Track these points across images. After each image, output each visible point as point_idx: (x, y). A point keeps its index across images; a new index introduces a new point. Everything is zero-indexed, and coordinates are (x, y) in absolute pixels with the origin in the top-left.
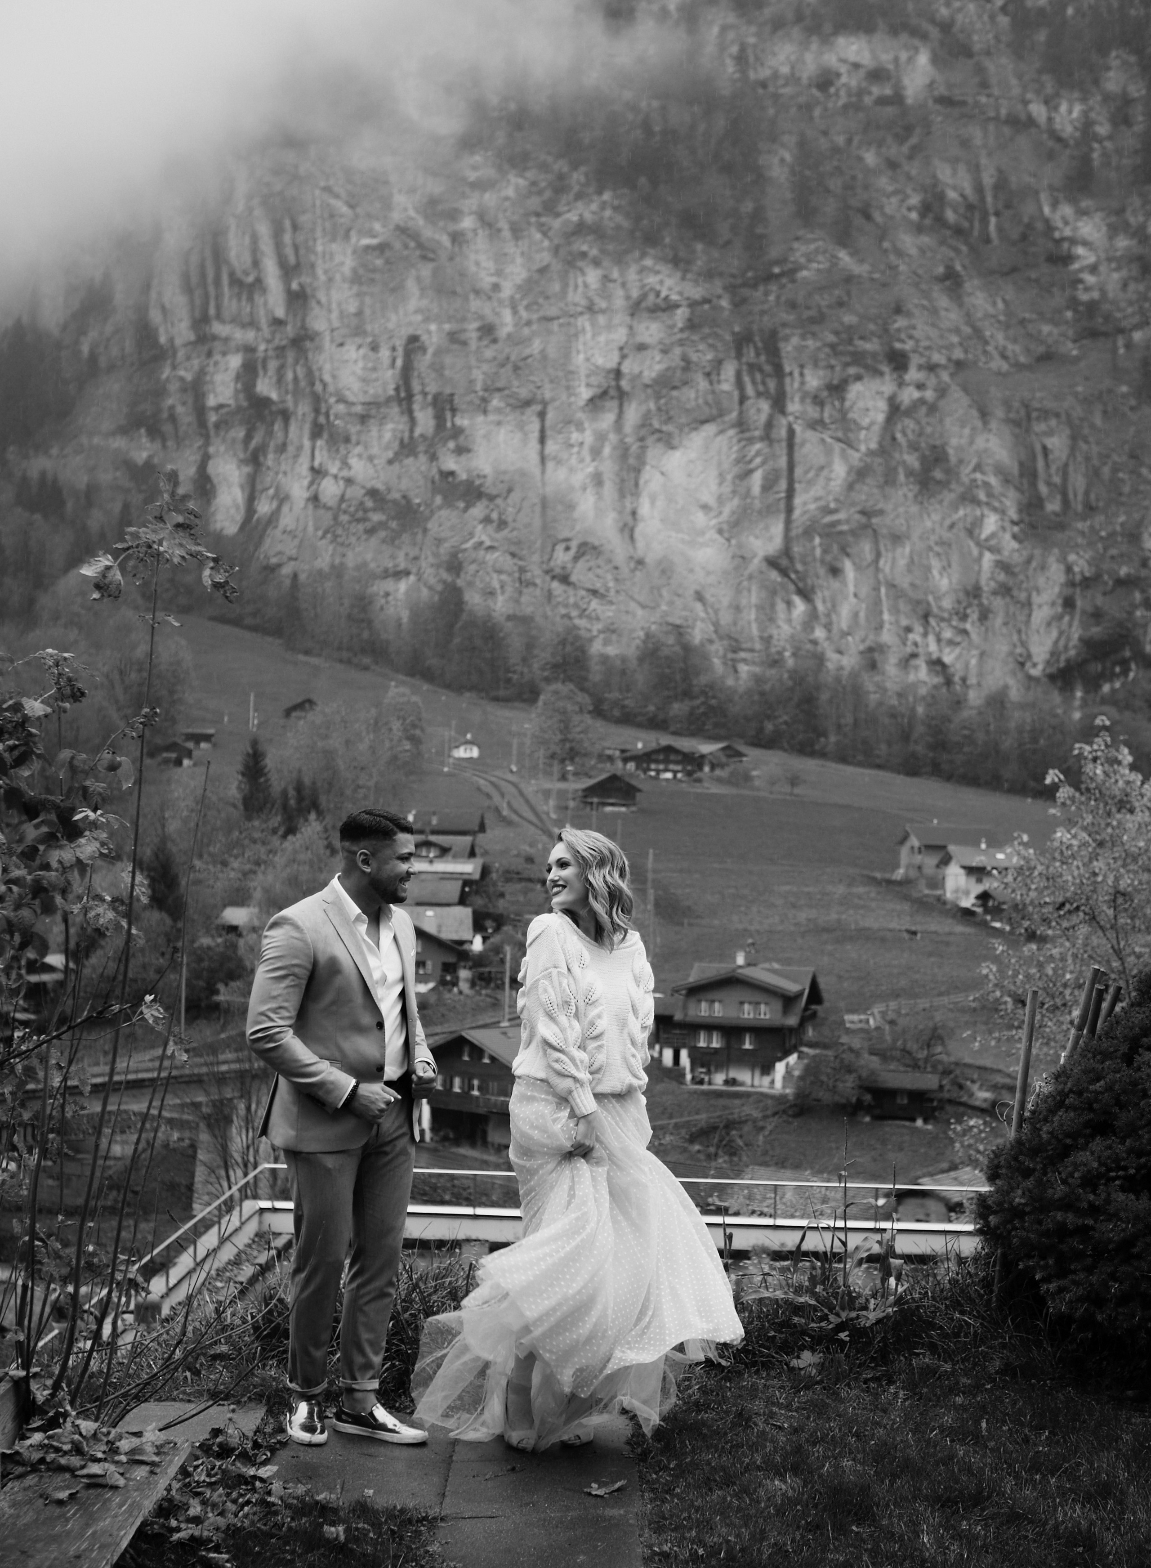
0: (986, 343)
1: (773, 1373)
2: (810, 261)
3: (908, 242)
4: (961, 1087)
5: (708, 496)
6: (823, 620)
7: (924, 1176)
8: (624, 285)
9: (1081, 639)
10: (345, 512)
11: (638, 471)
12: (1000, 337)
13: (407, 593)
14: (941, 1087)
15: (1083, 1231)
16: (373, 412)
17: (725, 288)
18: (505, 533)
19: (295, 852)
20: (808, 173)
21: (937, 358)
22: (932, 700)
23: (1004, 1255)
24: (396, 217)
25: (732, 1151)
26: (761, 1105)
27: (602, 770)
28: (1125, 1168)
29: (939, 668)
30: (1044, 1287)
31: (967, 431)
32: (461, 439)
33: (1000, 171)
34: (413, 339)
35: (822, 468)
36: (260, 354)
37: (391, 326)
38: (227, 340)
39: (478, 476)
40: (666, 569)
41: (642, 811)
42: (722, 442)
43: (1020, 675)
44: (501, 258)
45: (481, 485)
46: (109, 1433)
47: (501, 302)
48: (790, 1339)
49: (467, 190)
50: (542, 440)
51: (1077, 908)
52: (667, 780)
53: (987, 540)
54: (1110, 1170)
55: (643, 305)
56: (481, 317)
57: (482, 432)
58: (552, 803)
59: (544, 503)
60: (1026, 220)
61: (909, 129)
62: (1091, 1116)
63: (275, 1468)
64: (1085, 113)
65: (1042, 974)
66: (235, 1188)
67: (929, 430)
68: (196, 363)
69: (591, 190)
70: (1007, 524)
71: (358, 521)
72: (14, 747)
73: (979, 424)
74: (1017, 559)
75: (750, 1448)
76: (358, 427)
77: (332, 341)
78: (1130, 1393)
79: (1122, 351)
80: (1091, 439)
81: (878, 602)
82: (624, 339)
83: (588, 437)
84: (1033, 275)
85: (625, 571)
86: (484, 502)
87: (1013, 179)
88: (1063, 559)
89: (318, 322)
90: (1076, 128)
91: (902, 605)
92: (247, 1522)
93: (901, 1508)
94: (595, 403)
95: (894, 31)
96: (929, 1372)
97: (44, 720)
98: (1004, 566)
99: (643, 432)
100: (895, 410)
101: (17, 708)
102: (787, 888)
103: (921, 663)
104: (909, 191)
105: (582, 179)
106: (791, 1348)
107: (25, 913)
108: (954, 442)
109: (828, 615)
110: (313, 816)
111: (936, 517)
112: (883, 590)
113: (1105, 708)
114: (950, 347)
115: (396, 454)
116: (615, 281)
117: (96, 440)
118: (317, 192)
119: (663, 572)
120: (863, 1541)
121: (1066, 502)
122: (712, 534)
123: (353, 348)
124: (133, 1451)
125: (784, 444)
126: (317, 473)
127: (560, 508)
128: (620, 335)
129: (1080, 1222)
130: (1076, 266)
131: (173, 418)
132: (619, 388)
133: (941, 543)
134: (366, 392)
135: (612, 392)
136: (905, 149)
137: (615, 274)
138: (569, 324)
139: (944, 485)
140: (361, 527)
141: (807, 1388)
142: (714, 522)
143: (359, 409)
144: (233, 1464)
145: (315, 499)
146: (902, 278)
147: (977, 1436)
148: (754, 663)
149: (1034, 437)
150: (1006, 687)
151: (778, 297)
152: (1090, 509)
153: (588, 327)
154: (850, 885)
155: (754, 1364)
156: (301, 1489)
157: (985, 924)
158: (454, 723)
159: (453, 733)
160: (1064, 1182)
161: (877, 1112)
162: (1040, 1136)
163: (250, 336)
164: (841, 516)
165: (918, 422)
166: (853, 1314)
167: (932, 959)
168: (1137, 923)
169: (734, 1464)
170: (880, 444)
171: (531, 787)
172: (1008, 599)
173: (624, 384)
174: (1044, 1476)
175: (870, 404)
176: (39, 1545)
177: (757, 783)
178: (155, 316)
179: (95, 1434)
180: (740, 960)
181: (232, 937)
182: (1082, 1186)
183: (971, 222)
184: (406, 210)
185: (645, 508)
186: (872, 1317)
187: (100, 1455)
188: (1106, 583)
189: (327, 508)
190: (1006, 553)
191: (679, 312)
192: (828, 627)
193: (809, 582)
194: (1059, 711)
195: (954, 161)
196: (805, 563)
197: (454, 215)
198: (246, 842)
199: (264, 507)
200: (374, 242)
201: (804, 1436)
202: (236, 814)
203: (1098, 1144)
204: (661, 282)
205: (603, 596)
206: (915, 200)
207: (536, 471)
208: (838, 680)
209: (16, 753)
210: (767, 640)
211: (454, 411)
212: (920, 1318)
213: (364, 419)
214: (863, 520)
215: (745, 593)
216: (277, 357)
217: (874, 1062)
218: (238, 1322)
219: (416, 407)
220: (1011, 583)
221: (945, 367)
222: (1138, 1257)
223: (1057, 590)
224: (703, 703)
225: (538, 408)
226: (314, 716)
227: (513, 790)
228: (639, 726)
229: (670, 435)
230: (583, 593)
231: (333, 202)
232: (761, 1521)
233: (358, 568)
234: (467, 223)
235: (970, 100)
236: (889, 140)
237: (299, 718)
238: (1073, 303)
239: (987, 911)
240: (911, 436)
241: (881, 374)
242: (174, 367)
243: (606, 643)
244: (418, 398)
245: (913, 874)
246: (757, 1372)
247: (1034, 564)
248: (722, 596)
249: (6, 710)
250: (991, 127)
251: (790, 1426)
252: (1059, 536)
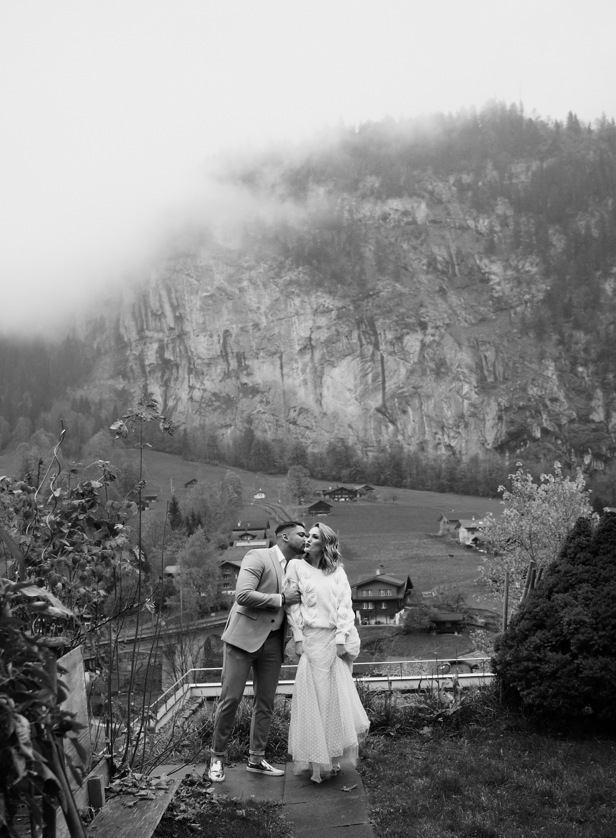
0: (458, 316)
1: (412, 737)
2: (384, 288)
3: (423, 278)
4: (472, 618)
5: (350, 385)
6: (401, 432)
7: (460, 655)
8: (310, 303)
9: (506, 432)
10: (204, 403)
11: (321, 377)
12: (463, 313)
13: (231, 433)
14: (464, 618)
15: (536, 669)
16: (212, 362)
17: (351, 302)
18: (269, 406)
19: (193, 541)
20: (380, 254)
21: (439, 323)
22: (448, 461)
23: (503, 682)
24: (216, 283)
25: (381, 651)
26: (391, 632)
27: (315, 499)
28: (551, 642)
29: (449, 448)
30: (521, 693)
31: (453, 352)
32: (249, 369)
33: (458, 248)
34: (227, 331)
35: (396, 371)
36: (165, 342)
37: (217, 327)
38: (152, 337)
39: (257, 384)
40: (335, 416)
41: (332, 515)
42: (354, 363)
43: (483, 449)
44: (259, 296)
45: (258, 388)
46: (147, 778)
47: (260, 314)
48: (419, 722)
49: (244, 271)
50: (282, 368)
51: (515, 541)
52: (342, 502)
53: (465, 395)
54: (545, 643)
55: (319, 311)
56: (254, 321)
57: (257, 366)
58: (296, 514)
59: (284, 393)
60: (470, 266)
61: (420, 233)
62: (535, 622)
63: (213, 789)
64: (490, 223)
65: (503, 569)
66: (179, 681)
67: (438, 352)
68: (140, 348)
69: (294, 267)
70: (473, 388)
71: (209, 406)
72: (89, 501)
73: (458, 349)
74: (478, 402)
75: (407, 767)
76: (207, 368)
77: (194, 335)
78: (559, 734)
79: (513, 315)
80: (504, 352)
81: (422, 423)
82: (312, 325)
83: (300, 365)
84: (475, 288)
85: (319, 418)
86: (260, 394)
87: (463, 250)
88: (496, 400)
89: (188, 328)
90: (487, 229)
91: (433, 424)
92: (205, 811)
93: (471, 787)
94: (302, 351)
95: (411, 196)
96: (476, 731)
97: (100, 489)
98: (473, 405)
99: (322, 361)
100: (423, 345)
101: (89, 485)
102: (395, 542)
103: (442, 446)
104: (422, 258)
105: (290, 263)
106: (419, 726)
107: (99, 567)
108: (448, 356)
109: (403, 430)
110: (200, 526)
111: (444, 387)
112: (424, 418)
113: (518, 459)
114: (444, 319)
115: (223, 378)
116: (306, 302)
117: (101, 382)
118: (184, 276)
119: (335, 417)
120: (458, 801)
121: (496, 378)
122: (353, 401)
123: (202, 337)
124: (157, 785)
125: (380, 362)
126: (191, 388)
127: (291, 394)
128: (310, 323)
129: (534, 665)
130: (492, 283)
131: (132, 370)
132: (311, 344)
133: (447, 397)
134: (209, 354)
135: (308, 347)
136: (419, 242)
137: (306, 299)
138: (289, 321)
139: (446, 374)
140: (210, 408)
141: (428, 741)
142: (354, 395)
143: (206, 361)
144: (196, 788)
145: (191, 398)
146: (422, 292)
147: (499, 756)
148: (375, 452)
149: (480, 352)
150: (478, 454)
151: (373, 304)
152: (506, 379)
153: (297, 321)
154: (420, 539)
155: (405, 734)
156: (225, 797)
157: (476, 551)
158: (254, 485)
159: (254, 489)
160: (527, 649)
161: (439, 631)
162: (515, 632)
163: (161, 335)
164: (405, 389)
165: (433, 350)
166: (444, 710)
167: (456, 567)
168: (540, 545)
169: (401, 774)
170: (419, 360)
171: (287, 509)
172: (475, 418)
173: (313, 343)
174: (529, 770)
175: (414, 344)
176: (124, 824)
177: (379, 500)
178: (122, 330)
179: (141, 779)
180: (378, 573)
181: (170, 578)
182: (534, 651)
183: (448, 269)
184: (220, 280)
185: (325, 392)
186: (451, 711)
187: (144, 787)
188: (514, 409)
189: (196, 401)
190: (473, 400)
191: (333, 312)
192: (403, 435)
193: (394, 417)
194: (500, 462)
195: (439, 245)
196: (392, 410)
197: (240, 281)
198: (173, 539)
199: (171, 403)
200: (208, 294)
201: (428, 761)
202: (168, 528)
203: (539, 633)
204: (325, 301)
205: (311, 429)
206: (425, 261)
207: (280, 381)
208: (409, 456)
209: (90, 503)
210: (379, 442)
211: (245, 359)
212: (471, 710)
213: (209, 365)
214: (414, 390)
215: (368, 423)
216: (172, 343)
217: (436, 610)
218: (191, 731)
219: (229, 358)
220: (476, 412)
221: (442, 327)
222: (559, 678)
223: (495, 413)
224: (355, 469)
225: (279, 355)
226: (197, 486)
227: (280, 510)
228: (329, 480)
229: (333, 362)
230: (303, 428)
231: (190, 279)
232: (415, 796)
233: (211, 425)
234: (245, 283)
235: (443, 221)
236: (412, 239)
237: (191, 487)
238: (492, 298)
239: (477, 545)
240: (431, 356)
241: (417, 331)
242: (131, 350)
243: (313, 448)
244: (230, 355)
245: (446, 532)
246: (406, 737)
247: (485, 403)
248: (359, 426)
249: (85, 486)
250: (453, 231)
251: (422, 757)
252: (494, 391)
